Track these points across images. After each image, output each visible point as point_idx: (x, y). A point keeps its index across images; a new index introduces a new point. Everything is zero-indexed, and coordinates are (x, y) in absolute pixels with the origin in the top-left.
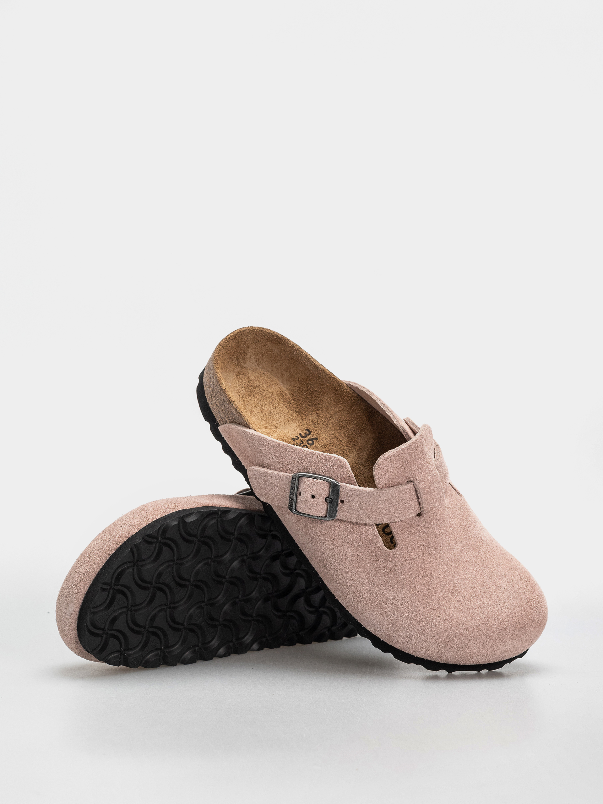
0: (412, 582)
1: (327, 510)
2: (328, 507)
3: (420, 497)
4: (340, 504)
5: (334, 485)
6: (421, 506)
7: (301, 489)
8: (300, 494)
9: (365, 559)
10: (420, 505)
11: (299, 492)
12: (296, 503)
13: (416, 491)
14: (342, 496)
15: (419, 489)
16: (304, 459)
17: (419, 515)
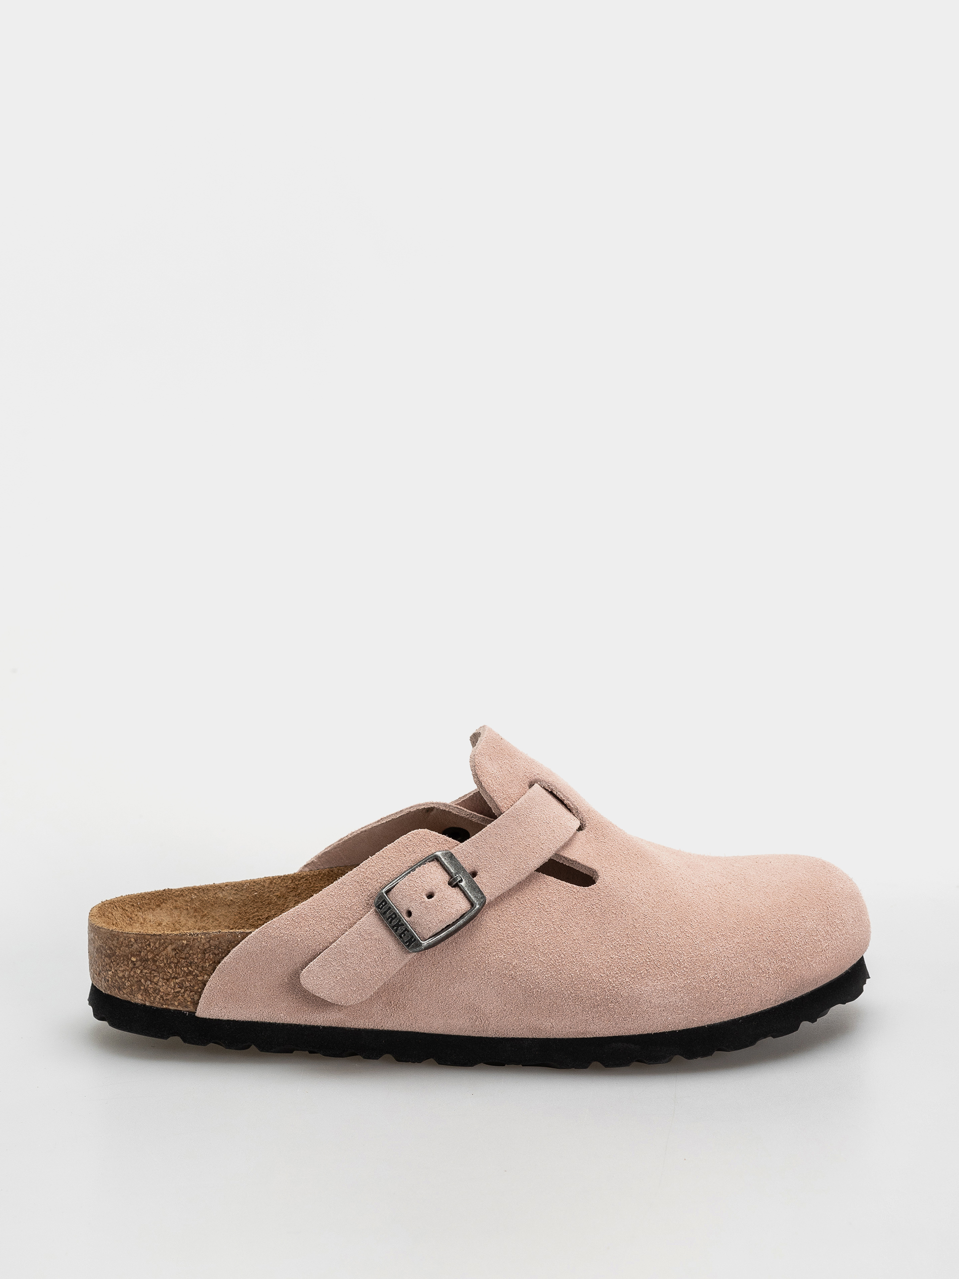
1: (463, 897)
2: (463, 892)
3: (562, 797)
4: (474, 879)
5: (444, 855)
6: (574, 812)
7: (406, 905)
8: (410, 914)
10: (571, 811)
11: (404, 913)
12: (415, 931)
13: (551, 793)
14: (466, 863)
17: (580, 829)
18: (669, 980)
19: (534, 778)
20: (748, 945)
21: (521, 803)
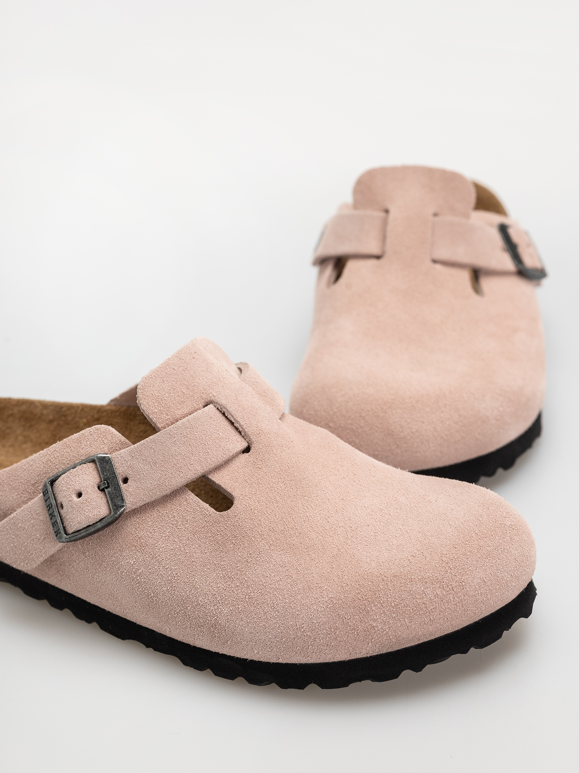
0: (281, 539)
1: (108, 502)
2: (107, 498)
3: (232, 419)
4: (123, 486)
5: (101, 460)
6: (243, 434)
7: (61, 498)
8: (62, 507)
9: (197, 546)
10: (240, 433)
11: (59, 505)
12: (63, 524)
13: (224, 414)
14: (120, 470)
15: (224, 407)
16: (51, 462)
17: (247, 450)
18: (261, 619)
19: (209, 399)
20: (340, 601)
21: (183, 423)
